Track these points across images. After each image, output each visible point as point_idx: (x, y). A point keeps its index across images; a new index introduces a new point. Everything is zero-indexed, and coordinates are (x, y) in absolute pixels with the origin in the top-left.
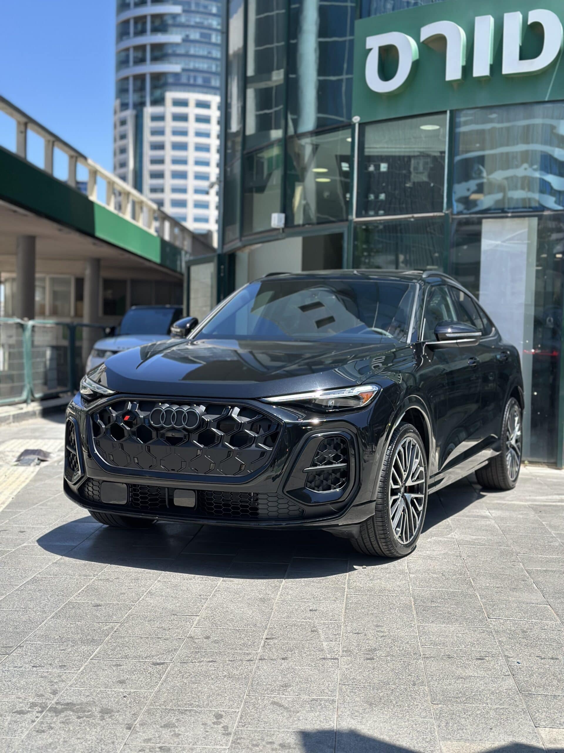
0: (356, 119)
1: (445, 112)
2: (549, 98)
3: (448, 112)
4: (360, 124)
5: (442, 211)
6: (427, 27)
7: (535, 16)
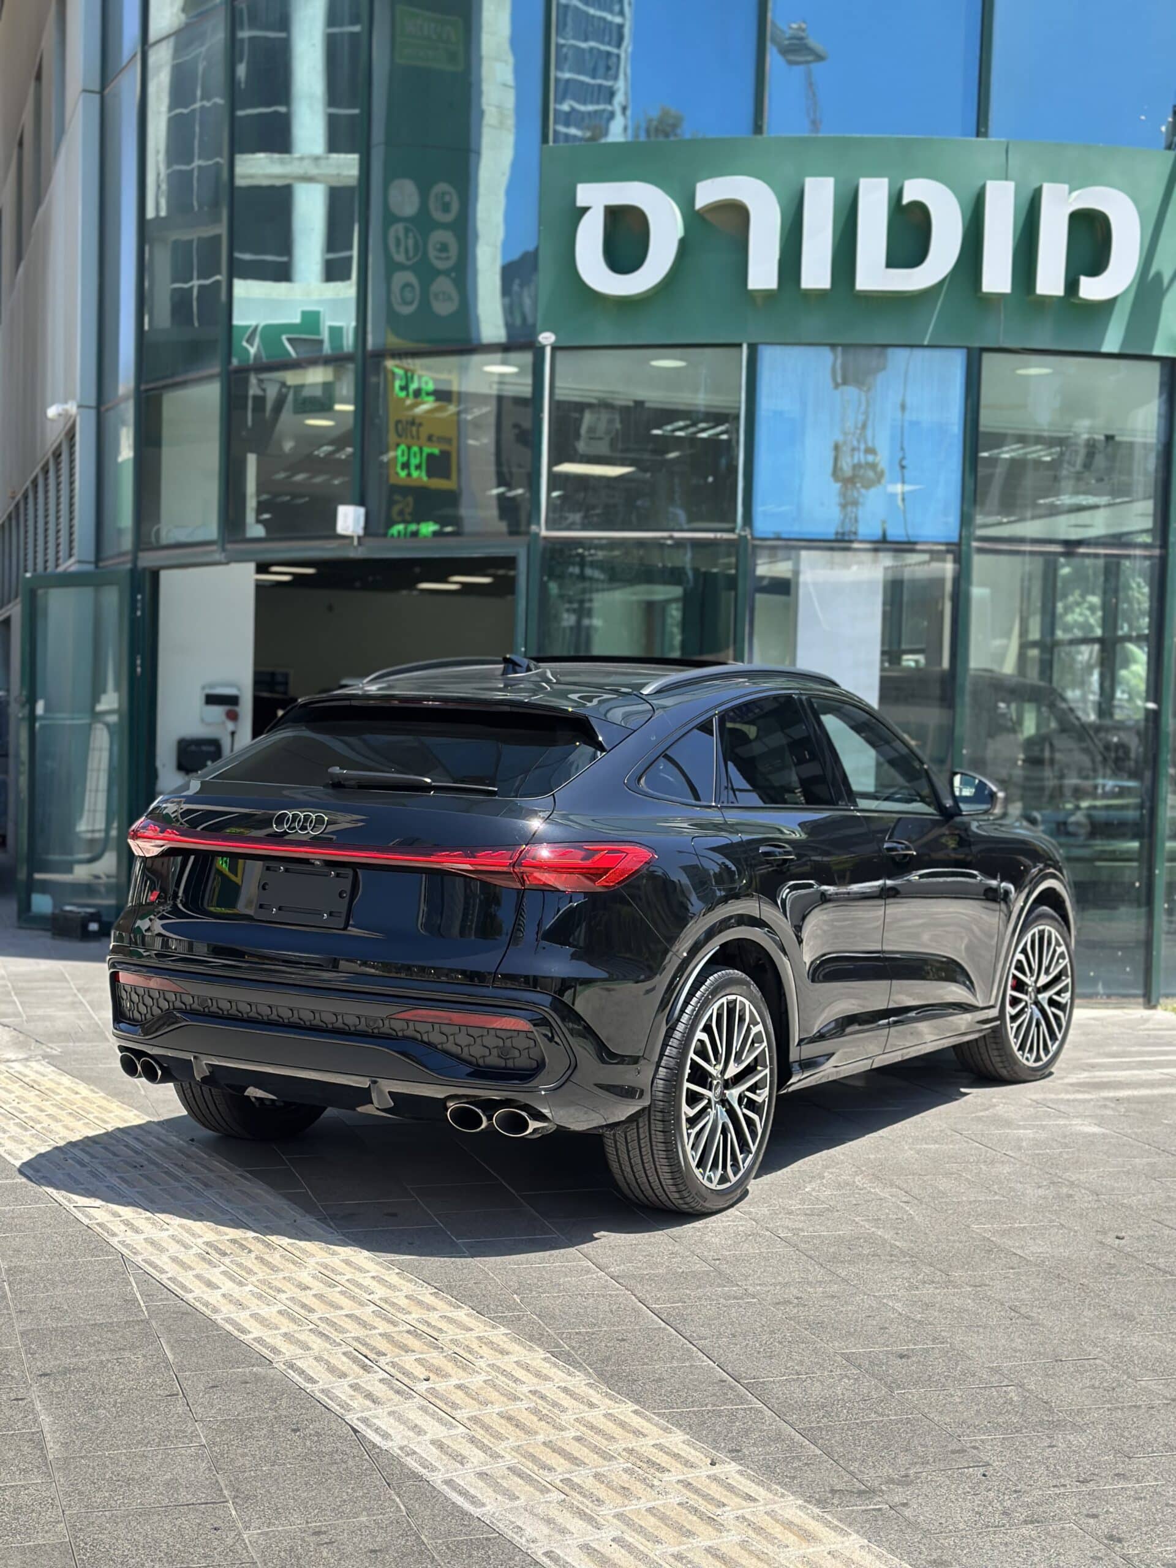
0: (547, 338)
1: (740, 345)
2: (931, 338)
3: (745, 346)
4: (554, 349)
5: (732, 530)
6: (708, 182)
7: (915, 190)
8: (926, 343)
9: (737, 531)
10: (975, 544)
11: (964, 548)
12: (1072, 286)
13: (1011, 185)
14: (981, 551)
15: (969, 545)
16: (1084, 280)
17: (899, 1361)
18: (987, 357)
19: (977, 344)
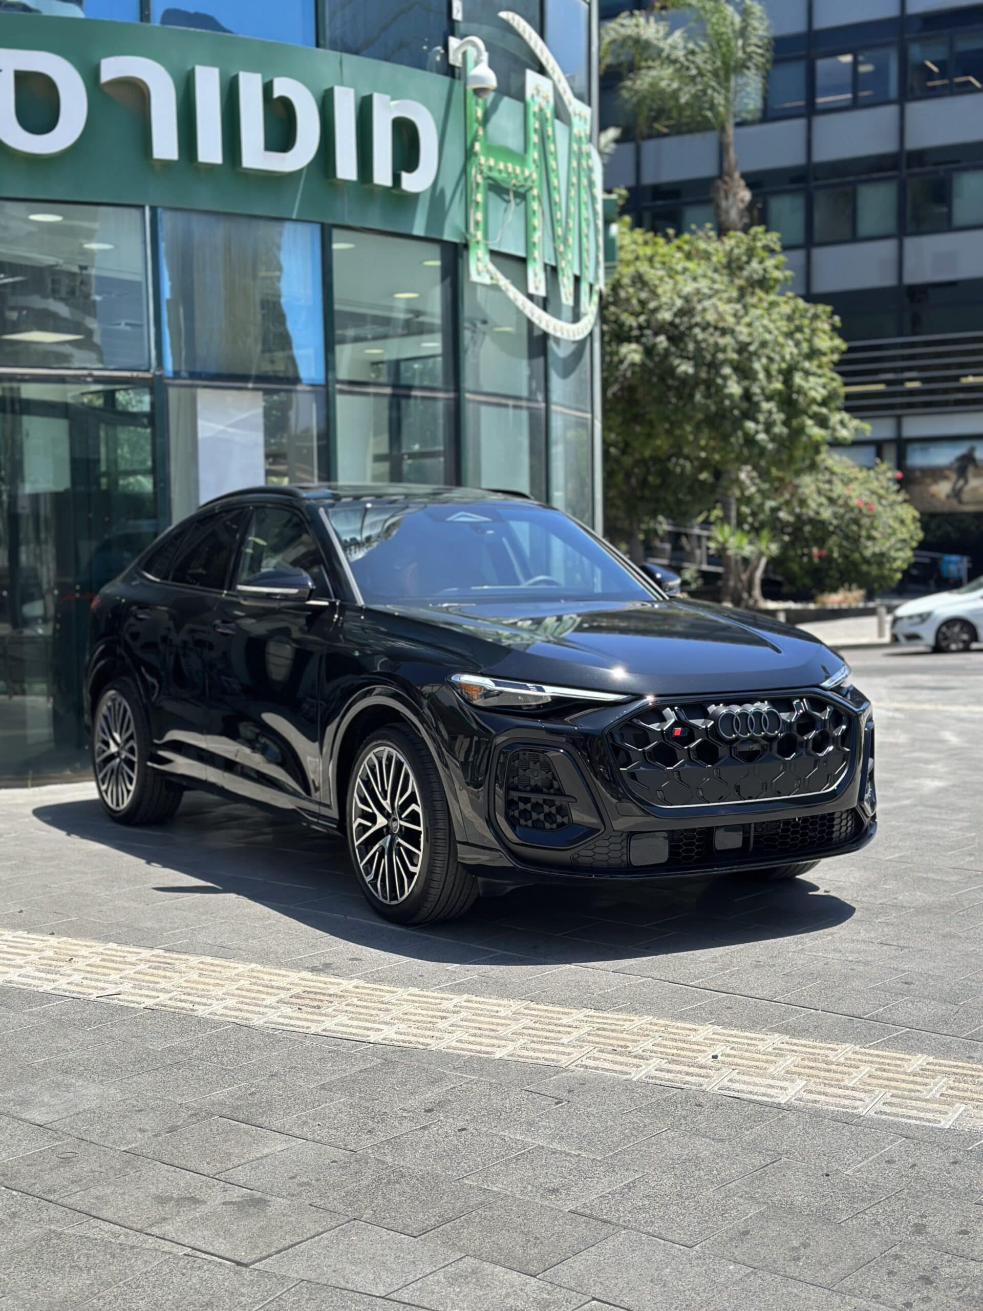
1: (143, 207)
2: (297, 215)
3: (147, 208)
5: (148, 370)
6: (112, 60)
7: (283, 87)
8: (294, 216)
9: (152, 371)
10: (338, 386)
11: (330, 389)
12: (397, 179)
13: (351, 92)
14: (342, 392)
15: (334, 388)
16: (405, 176)
18: (336, 233)
19: (329, 221)
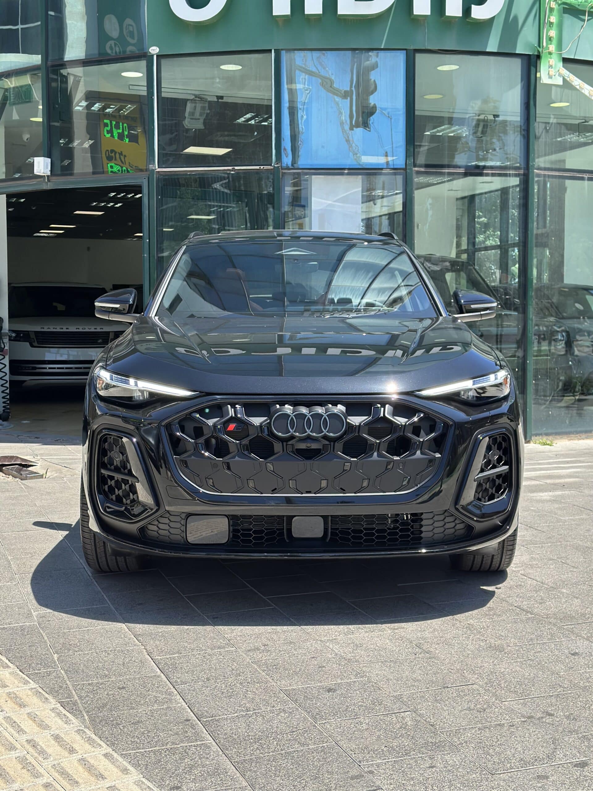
0: (154, 50)
1: (270, 51)
2: (385, 45)
3: (273, 51)
4: (158, 56)
5: (270, 164)
8: (382, 47)
9: (273, 164)
10: (415, 169)
11: (408, 171)
12: (467, 11)
14: (418, 173)
15: (411, 170)
16: (474, 7)
17: (327, 695)
19: (412, 48)
